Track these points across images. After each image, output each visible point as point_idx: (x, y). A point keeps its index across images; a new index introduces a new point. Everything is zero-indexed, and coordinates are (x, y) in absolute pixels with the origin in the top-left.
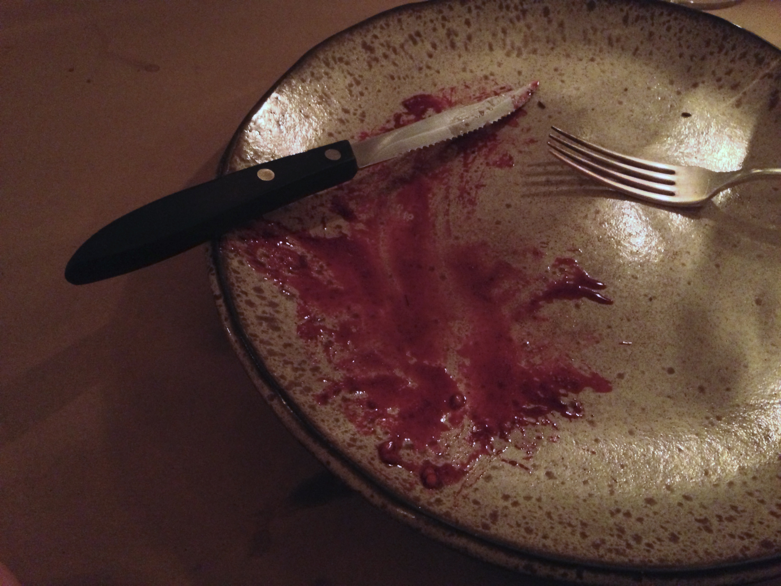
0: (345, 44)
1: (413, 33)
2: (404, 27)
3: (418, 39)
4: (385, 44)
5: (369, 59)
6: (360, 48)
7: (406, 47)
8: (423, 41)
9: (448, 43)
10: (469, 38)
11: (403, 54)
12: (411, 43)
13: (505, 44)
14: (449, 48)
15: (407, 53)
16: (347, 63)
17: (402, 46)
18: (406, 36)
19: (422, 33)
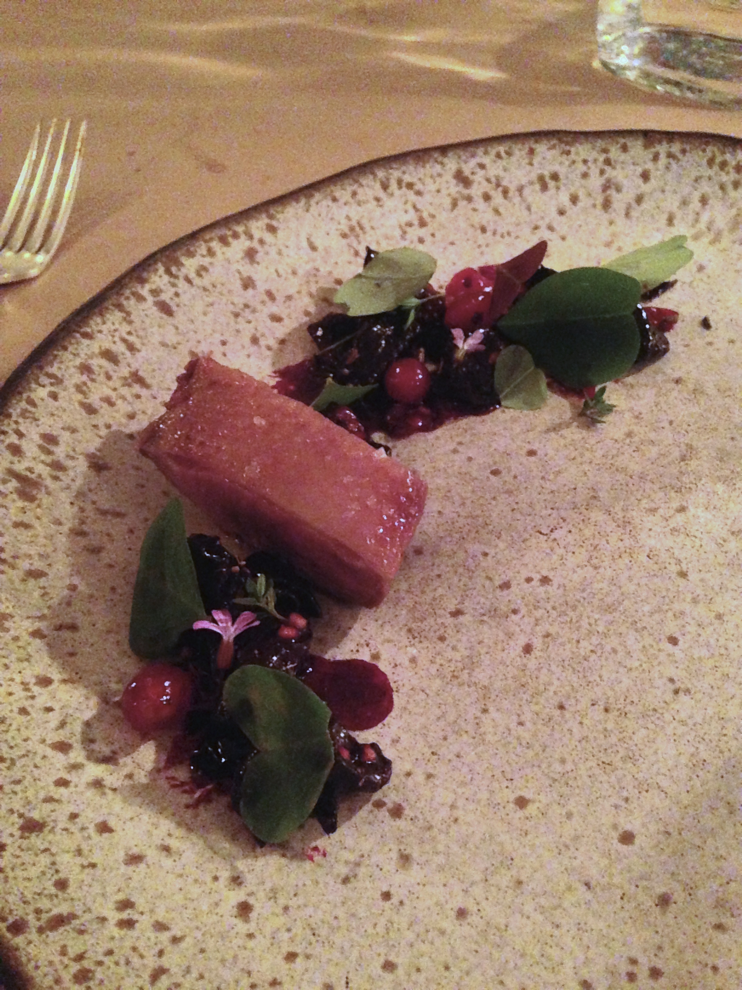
0: (428, 166)
1: (546, 173)
2: (535, 162)
3: (551, 184)
4: (493, 180)
5: (457, 196)
6: (449, 177)
7: (527, 192)
8: (558, 188)
9: (600, 200)
10: (639, 199)
11: (517, 200)
12: (537, 187)
13: (697, 221)
14: (599, 207)
15: (523, 200)
16: (419, 193)
17: (520, 189)
18: (534, 176)
19: (561, 176)
